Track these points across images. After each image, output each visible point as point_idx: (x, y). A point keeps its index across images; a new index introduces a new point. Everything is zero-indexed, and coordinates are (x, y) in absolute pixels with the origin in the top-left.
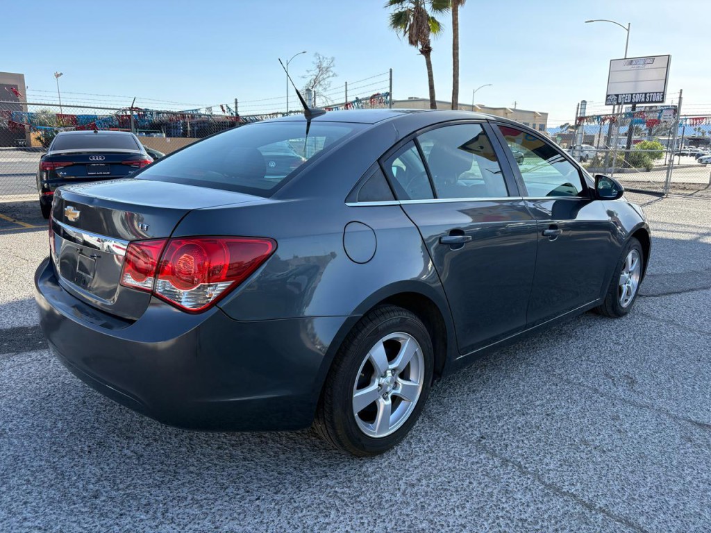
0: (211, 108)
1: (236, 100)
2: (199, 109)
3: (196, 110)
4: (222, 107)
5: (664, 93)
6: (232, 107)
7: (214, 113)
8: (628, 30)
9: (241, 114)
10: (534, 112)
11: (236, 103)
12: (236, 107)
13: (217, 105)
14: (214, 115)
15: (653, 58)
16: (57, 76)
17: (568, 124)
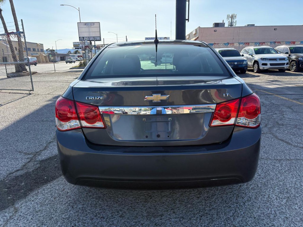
5: (100, 37)
8: (79, 10)
10: (37, 43)
15: (94, 23)
17: (49, 49)
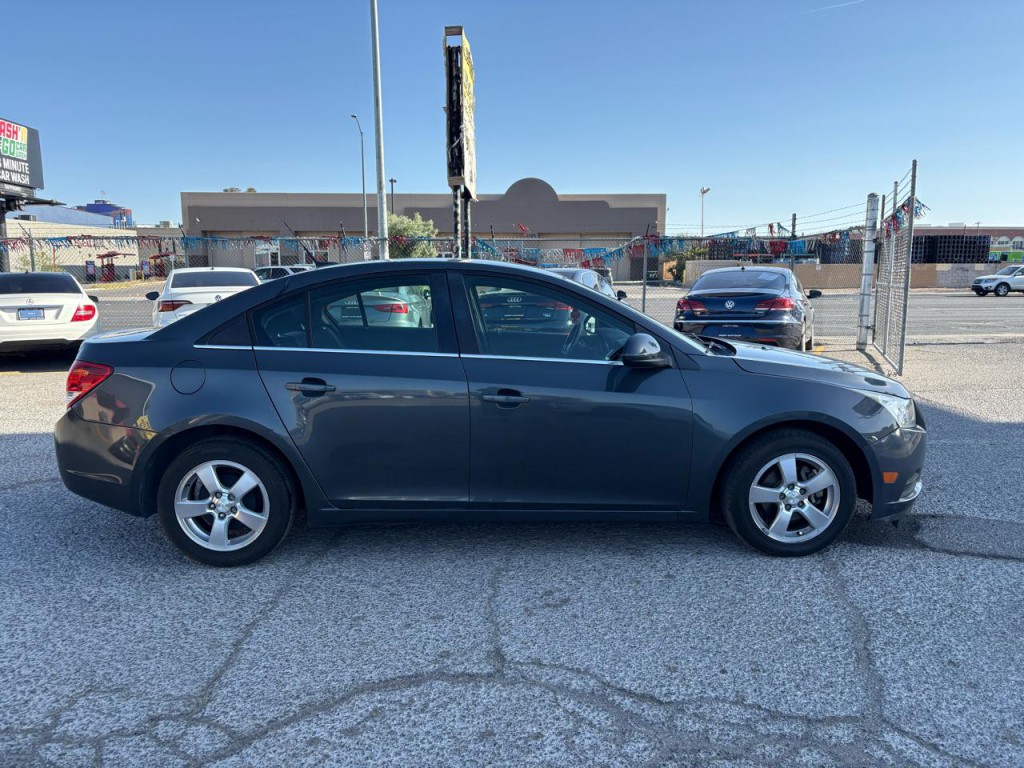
0: (754, 229)
1: (794, 215)
2: (737, 232)
3: (732, 233)
4: (771, 226)
6: (788, 225)
7: (757, 235)
9: (798, 234)
11: (794, 219)
12: (794, 226)
13: (764, 225)
14: (759, 237)
16: (704, 192)
